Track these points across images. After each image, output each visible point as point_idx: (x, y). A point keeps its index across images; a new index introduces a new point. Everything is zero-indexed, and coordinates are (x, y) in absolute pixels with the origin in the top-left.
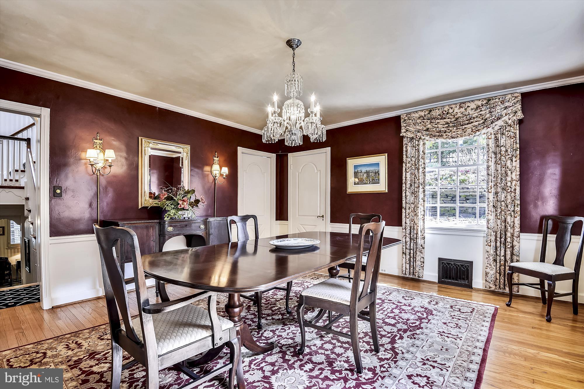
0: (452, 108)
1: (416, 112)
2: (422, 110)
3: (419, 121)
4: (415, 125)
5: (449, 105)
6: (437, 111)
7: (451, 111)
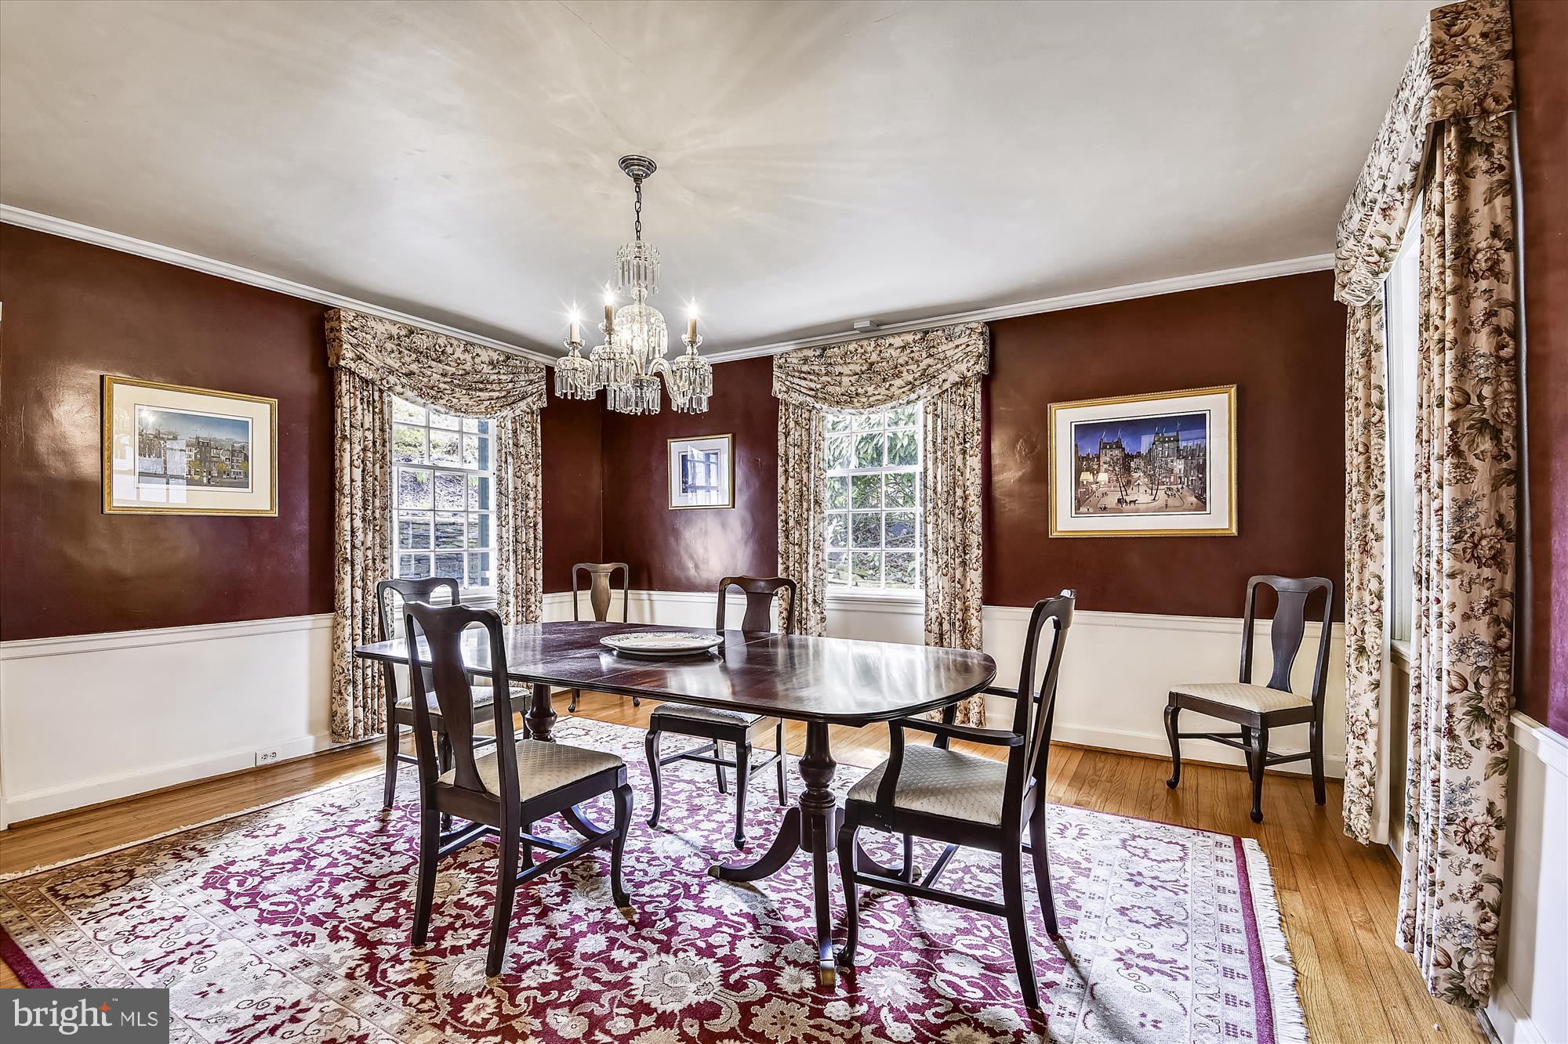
0: (451, 345)
1: (380, 320)
2: (395, 323)
3: (389, 346)
4: (381, 352)
5: (447, 336)
6: (424, 337)
7: (449, 350)
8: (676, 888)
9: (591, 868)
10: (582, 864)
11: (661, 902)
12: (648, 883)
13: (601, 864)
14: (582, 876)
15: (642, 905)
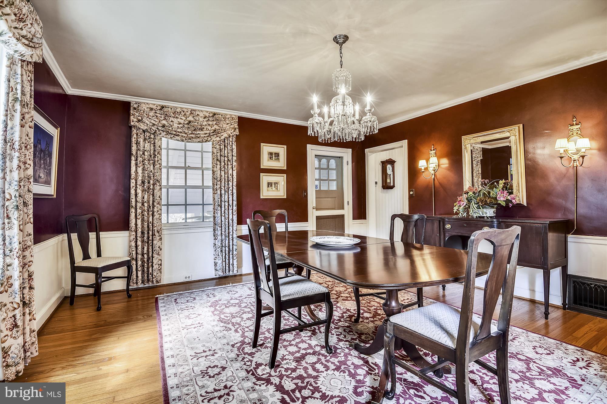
8: (336, 323)
9: (365, 338)
10: (369, 341)
11: (344, 320)
12: (345, 326)
13: (361, 339)
14: (370, 335)
15: (350, 321)
